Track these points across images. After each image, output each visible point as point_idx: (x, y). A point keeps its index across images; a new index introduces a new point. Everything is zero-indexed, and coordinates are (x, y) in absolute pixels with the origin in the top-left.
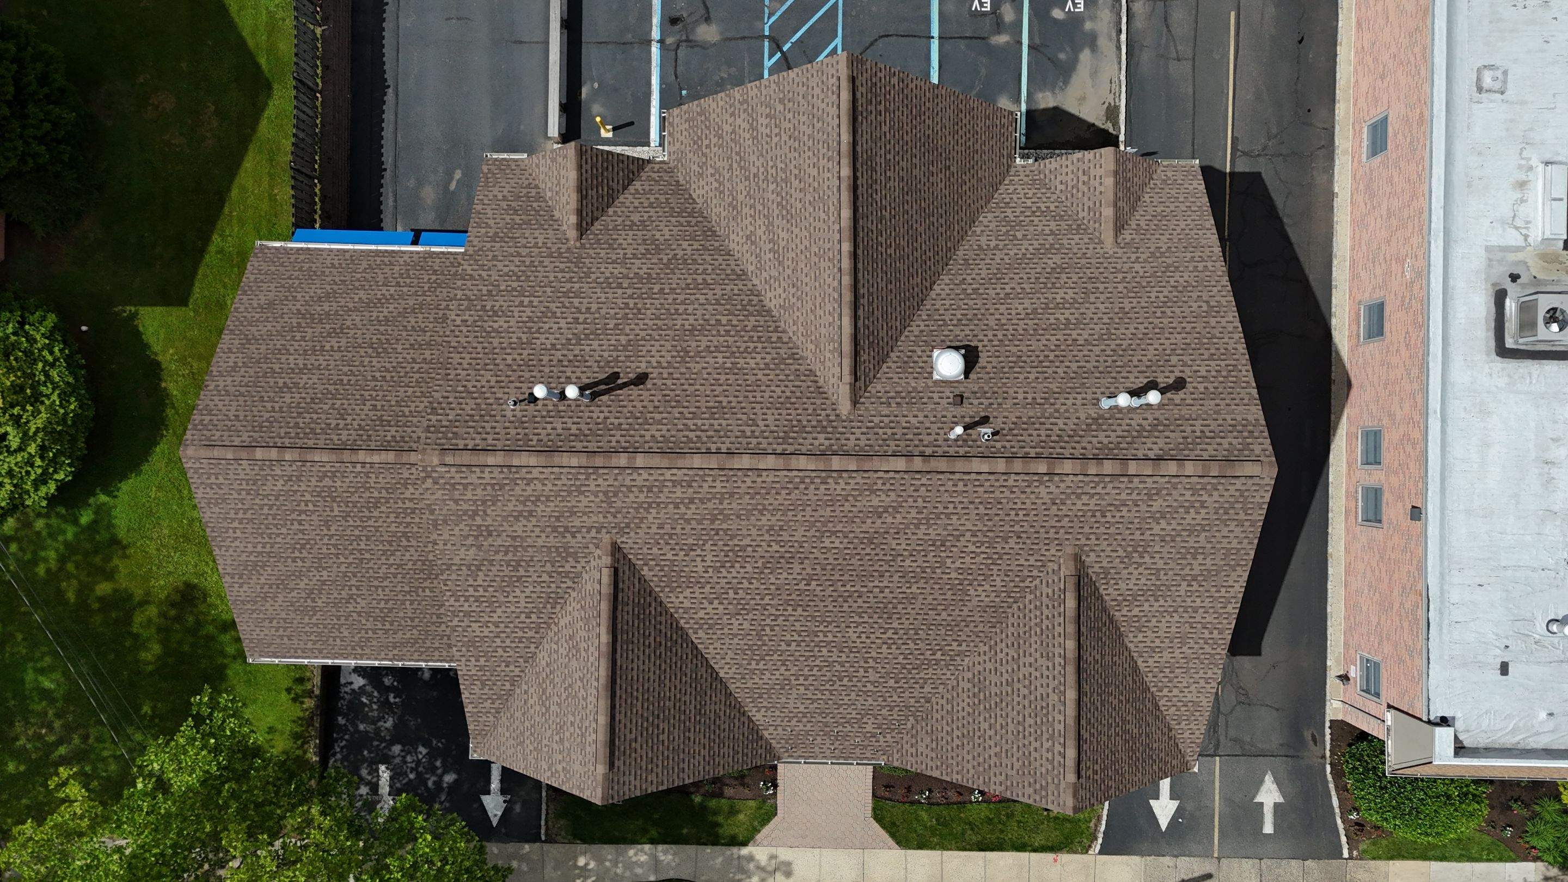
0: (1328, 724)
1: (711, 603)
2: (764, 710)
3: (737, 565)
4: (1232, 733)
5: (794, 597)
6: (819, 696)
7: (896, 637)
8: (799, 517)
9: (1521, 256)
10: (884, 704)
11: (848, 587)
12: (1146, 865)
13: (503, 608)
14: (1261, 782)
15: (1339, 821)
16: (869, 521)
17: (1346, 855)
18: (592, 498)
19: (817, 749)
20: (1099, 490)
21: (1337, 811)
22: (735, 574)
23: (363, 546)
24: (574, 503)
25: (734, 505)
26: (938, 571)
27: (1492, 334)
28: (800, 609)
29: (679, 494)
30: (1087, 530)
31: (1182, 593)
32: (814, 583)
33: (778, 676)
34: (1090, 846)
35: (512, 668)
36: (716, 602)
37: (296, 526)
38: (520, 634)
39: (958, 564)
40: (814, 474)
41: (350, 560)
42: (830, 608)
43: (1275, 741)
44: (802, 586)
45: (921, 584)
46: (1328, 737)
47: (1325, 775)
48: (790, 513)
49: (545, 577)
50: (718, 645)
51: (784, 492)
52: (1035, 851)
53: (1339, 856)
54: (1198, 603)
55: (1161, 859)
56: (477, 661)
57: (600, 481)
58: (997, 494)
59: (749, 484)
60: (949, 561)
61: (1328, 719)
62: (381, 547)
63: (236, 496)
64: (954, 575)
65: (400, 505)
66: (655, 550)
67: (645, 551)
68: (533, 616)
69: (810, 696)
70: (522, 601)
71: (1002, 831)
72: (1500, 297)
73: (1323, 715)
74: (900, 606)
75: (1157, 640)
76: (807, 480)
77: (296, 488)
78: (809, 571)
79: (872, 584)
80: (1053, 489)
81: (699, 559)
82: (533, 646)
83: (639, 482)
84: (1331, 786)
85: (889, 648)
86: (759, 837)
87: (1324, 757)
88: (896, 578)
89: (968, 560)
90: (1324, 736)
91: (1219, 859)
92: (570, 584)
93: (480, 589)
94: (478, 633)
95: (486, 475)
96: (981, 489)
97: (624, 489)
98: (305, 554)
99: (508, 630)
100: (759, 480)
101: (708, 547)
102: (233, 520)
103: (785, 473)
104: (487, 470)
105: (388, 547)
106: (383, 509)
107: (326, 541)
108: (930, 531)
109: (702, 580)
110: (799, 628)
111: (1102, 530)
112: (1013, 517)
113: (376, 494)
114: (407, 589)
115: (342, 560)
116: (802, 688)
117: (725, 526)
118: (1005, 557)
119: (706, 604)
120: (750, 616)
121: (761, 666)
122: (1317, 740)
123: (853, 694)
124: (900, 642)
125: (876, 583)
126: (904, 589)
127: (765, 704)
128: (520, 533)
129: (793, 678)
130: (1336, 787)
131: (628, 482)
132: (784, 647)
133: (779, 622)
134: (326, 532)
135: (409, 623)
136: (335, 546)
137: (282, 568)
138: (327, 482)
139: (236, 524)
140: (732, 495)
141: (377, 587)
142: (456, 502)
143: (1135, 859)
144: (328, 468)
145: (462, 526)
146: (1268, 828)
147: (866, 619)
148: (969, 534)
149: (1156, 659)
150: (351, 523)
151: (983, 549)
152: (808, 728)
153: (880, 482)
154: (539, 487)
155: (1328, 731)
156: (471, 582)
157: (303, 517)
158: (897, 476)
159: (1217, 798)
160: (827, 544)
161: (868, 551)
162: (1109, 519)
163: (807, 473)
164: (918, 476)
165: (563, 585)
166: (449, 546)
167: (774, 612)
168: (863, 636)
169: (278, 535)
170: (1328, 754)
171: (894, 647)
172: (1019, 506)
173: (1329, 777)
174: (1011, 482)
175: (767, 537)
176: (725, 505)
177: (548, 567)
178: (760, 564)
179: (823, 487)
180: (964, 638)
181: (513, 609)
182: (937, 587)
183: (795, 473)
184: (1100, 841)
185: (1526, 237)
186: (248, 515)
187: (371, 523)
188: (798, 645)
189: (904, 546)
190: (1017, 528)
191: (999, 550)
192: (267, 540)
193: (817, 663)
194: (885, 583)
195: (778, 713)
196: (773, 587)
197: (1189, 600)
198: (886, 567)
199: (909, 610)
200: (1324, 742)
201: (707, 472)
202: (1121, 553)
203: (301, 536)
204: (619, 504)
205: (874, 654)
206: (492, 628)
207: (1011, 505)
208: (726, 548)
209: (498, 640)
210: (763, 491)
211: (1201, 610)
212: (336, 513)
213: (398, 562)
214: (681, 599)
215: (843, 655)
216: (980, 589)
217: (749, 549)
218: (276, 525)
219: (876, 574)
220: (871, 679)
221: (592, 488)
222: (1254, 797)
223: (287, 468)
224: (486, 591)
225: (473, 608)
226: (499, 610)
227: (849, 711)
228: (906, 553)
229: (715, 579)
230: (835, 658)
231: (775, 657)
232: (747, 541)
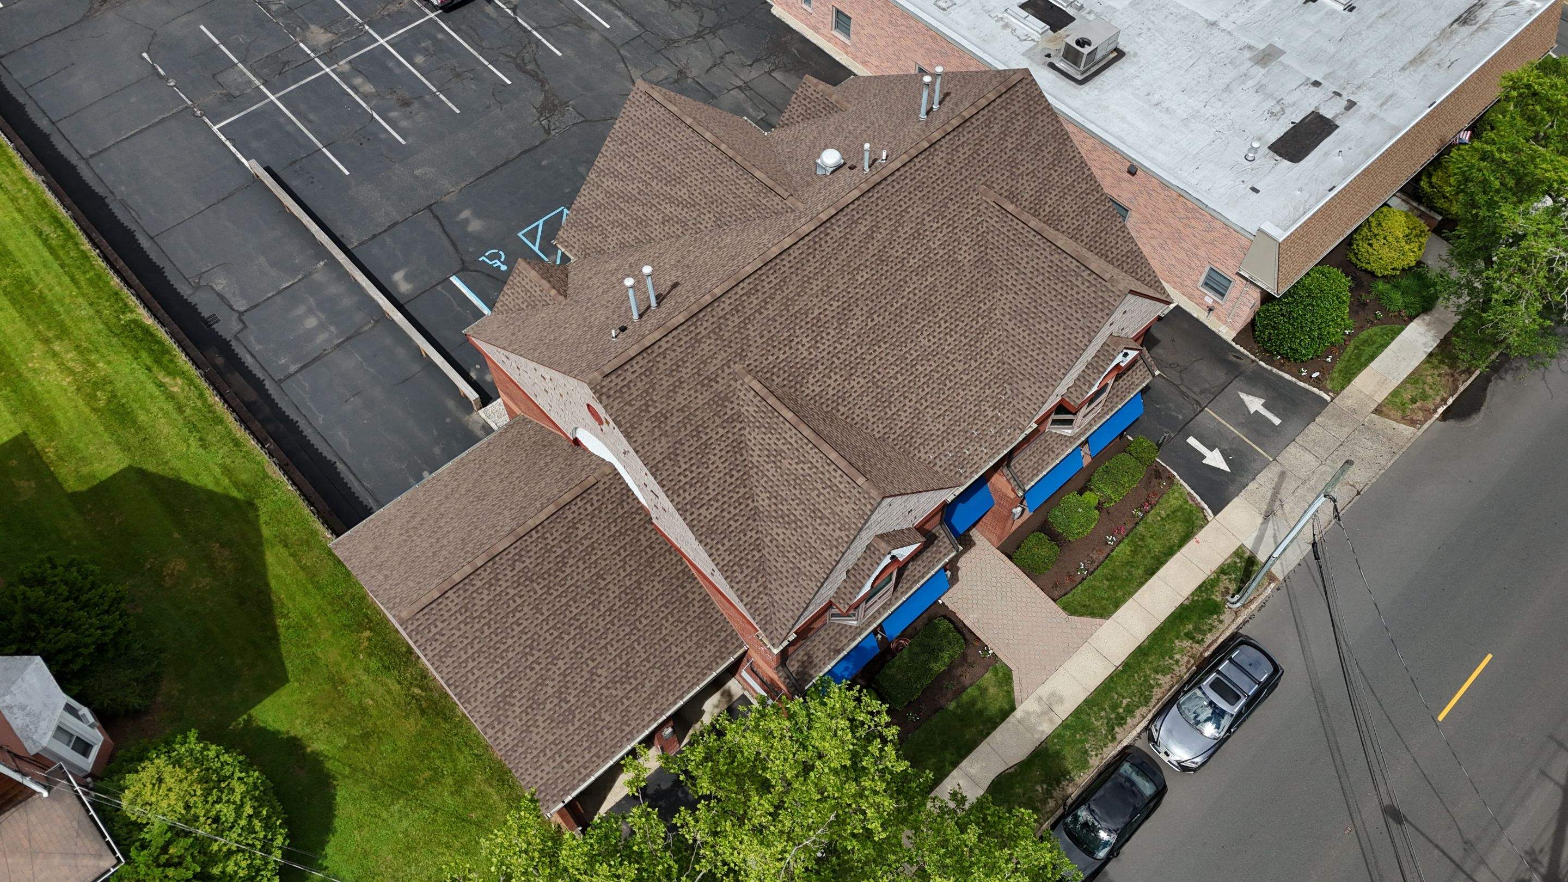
0: (1233, 344)
1: (830, 378)
2: (921, 447)
3: (824, 334)
4: (1196, 390)
5: (872, 336)
6: (944, 409)
7: (948, 324)
8: (832, 271)
9: (1040, 48)
10: (982, 385)
11: (896, 306)
12: (1246, 499)
13: (712, 480)
14: (1242, 401)
15: (1302, 384)
16: (869, 245)
17: (1328, 399)
18: (708, 342)
19: (976, 459)
20: (963, 139)
21: (1294, 380)
22: (827, 343)
23: (576, 611)
24: (701, 353)
25: (791, 288)
26: (931, 255)
27: (1067, 80)
28: (882, 344)
29: (755, 302)
30: (979, 170)
31: (1057, 179)
32: (875, 316)
33: (909, 411)
34: (1205, 516)
35: (749, 534)
36: (832, 374)
37: (517, 629)
38: (736, 496)
39: (938, 243)
40: (817, 232)
41: (573, 633)
42: (898, 330)
43: (1221, 376)
44: (870, 324)
45: (931, 273)
46: (1242, 349)
47: (1266, 369)
48: (825, 271)
49: (721, 432)
50: (857, 412)
51: (810, 257)
52: (1180, 546)
53: (1324, 403)
54: (1070, 180)
55: (1248, 488)
56: (723, 545)
57: (705, 324)
58: (918, 178)
59: (788, 265)
60: (931, 243)
61: (1230, 341)
62: (588, 601)
63: (458, 634)
64: (941, 252)
65: (581, 548)
66: (771, 358)
67: (765, 363)
68: (734, 472)
69: (939, 413)
70: (719, 463)
71: (1149, 552)
72: (1052, 66)
73: (1225, 342)
74: (932, 298)
75: (1074, 221)
76: (817, 240)
77: (499, 590)
78: (866, 309)
79: (905, 293)
80: (941, 155)
81: (799, 346)
82: (749, 501)
83: (728, 309)
84: (1275, 370)
85: (951, 336)
86: (1017, 695)
87: (1253, 361)
88: (915, 279)
89: (940, 236)
90: (1239, 351)
91: (1275, 460)
92: (739, 426)
93: (687, 473)
94: (709, 517)
95: (636, 367)
96: (908, 180)
97: (722, 321)
98: (537, 654)
99: (726, 499)
100: (791, 258)
101: (798, 332)
102: (466, 661)
103: (801, 243)
104: (634, 362)
105: (593, 598)
106: (571, 562)
107: (546, 628)
108: (906, 229)
109: (813, 362)
110: (892, 360)
111: (986, 165)
112: (938, 188)
113: (559, 551)
114: (628, 630)
115: (567, 638)
116: (929, 409)
117: (797, 308)
118: (956, 219)
119: (829, 382)
120: (859, 372)
121: (894, 410)
122: (1240, 356)
123: (960, 391)
124: (953, 326)
125: (908, 290)
126: (925, 283)
127: (919, 441)
128: (684, 403)
129: (918, 405)
130: (1278, 369)
131: (721, 314)
132: (895, 383)
133: (878, 363)
134: (541, 618)
135: (648, 666)
136: (554, 627)
137: (526, 684)
138: (519, 567)
139: (471, 665)
140: (784, 280)
141: (605, 647)
142: (629, 403)
143: (1236, 500)
144: (513, 552)
145: (645, 423)
146: (1277, 421)
147: (923, 323)
148: (925, 216)
149: (1086, 235)
150: (556, 594)
151: (941, 222)
152: (958, 442)
153: (854, 213)
154: (673, 354)
155: (1238, 347)
156: (679, 471)
157: (518, 615)
158: (860, 202)
159: (1232, 428)
160: (861, 280)
161: (885, 268)
162: (983, 155)
163: (814, 234)
164: (870, 194)
165: (736, 430)
166: (647, 448)
167: (869, 357)
168: (931, 337)
169: (507, 650)
170: (1253, 357)
171: (953, 333)
172: (935, 178)
173: (1269, 368)
174: (918, 165)
175: (825, 300)
176: (787, 292)
177: (718, 421)
178: (836, 325)
179: (828, 238)
180: (983, 296)
181: (718, 476)
182: (939, 268)
183: (807, 239)
184: (1206, 506)
185: (1033, 40)
186: (477, 647)
187: (569, 583)
188: (902, 375)
189: (901, 251)
190: (946, 194)
191: (949, 216)
192: (501, 662)
193: (923, 381)
194: (912, 287)
195: (932, 444)
196: (855, 337)
197: (1063, 181)
198: (904, 274)
199: (939, 298)
200: (1243, 354)
201: (759, 272)
202: (1007, 174)
203: (525, 637)
204: (727, 335)
205: (947, 348)
206: (716, 505)
207: (931, 181)
208: (809, 325)
209: (725, 514)
210: (799, 265)
211: (1076, 183)
212: (540, 592)
213: (608, 606)
214: (811, 388)
215: (931, 362)
216: (962, 252)
217: (822, 316)
218: (500, 641)
219: (902, 283)
220: (961, 369)
221: (704, 332)
222: (1249, 411)
223: (484, 574)
224: (692, 472)
225: (693, 495)
226: (709, 484)
227: (969, 407)
228: (905, 255)
229: (820, 356)
230: (929, 369)
231: (896, 395)
232: (816, 312)
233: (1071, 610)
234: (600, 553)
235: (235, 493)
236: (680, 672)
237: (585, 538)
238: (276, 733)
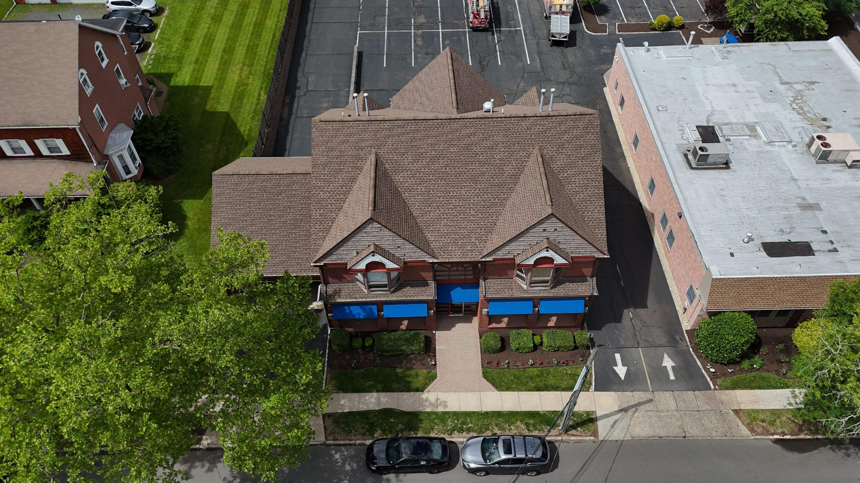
0: (685, 332)
1: (410, 179)
2: (431, 232)
3: (420, 161)
4: (644, 338)
5: (441, 175)
6: (452, 224)
7: (479, 192)
8: (441, 139)
9: (688, 146)
10: (478, 226)
11: (460, 170)
12: (618, 396)
13: (333, 184)
14: (663, 357)
15: (704, 371)
16: (466, 139)
17: (712, 387)
18: (369, 134)
19: (453, 254)
20: (542, 122)
21: (701, 367)
22: (419, 165)
23: (272, 213)
24: (363, 136)
25: (419, 135)
26: (492, 160)
27: (687, 164)
28: (443, 181)
29: (399, 131)
30: (541, 139)
32: (448, 168)
33: (436, 214)
34: (589, 388)
35: (333, 214)
36: (412, 178)
37: (248, 204)
38: (338, 197)
39: (499, 157)
40: (446, 121)
41: (265, 220)
42: (454, 180)
43: (663, 340)
44: (443, 170)
45: (486, 167)
46: (687, 337)
47: (691, 353)
48: (438, 138)
49: (350, 169)
50: (413, 200)
51: (436, 129)
53: (710, 388)
55: (625, 393)
56: (320, 211)
57: (373, 127)
58: (508, 126)
59: (424, 126)
60: (495, 155)
61: (684, 330)
62: (279, 213)
63: (228, 191)
64: (498, 162)
65: (290, 193)
66: (390, 156)
67: (387, 156)
68: (344, 188)
69: (449, 224)
70: (340, 180)
71: (545, 381)
72: (686, 156)
73: (682, 329)
74: (480, 177)
75: (577, 188)
76: (444, 124)
77: (252, 187)
78: (446, 163)
79: (469, 168)
80: (527, 123)
81: (406, 159)
82: (342, 202)
83: (386, 127)
84: (695, 357)
85: (478, 198)
86: (429, 388)
87: (688, 346)
88: (477, 165)
89: (502, 154)
90: (685, 337)
91: (653, 392)
92: (359, 172)
93: (326, 175)
94: (322, 197)
95: (334, 125)
96: (503, 124)
97: (381, 130)
98: (248, 218)
99: (333, 195)
100: (427, 124)
101: (409, 153)
102: (224, 203)
103: (436, 121)
104: (335, 123)
105: (282, 213)
106: (283, 195)
107: (258, 211)
108: (487, 143)
109: (407, 168)
110: (443, 190)
111: (546, 139)
112: (515, 135)
113: (282, 188)
114: (285, 234)
115: (262, 220)
116: (445, 220)
117: (415, 144)
118: (515, 152)
119: (408, 180)
120: (425, 185)
121: (429, 209)
122: (683, 339)
123: (466, 222)
124: (481, 194)
125: (470, 167)
126: (481, 169)
127: (431, 229)
128: (343, 149)
129: (442, 215)
130: (697, 357)
131: (382, 127)
132: (438, 199)
133: (436, 187)
134: (259, 207)
135: (283, 252)
136: (261, 213)
137: (237, 226)
138: (264, 183)
139: (224, 205)
140: (418, 130)
141: (273, 234)
142: (322, 136)
143: (613, 393)
144: (266, 177)
145: (323, 147)
146: (672, 377)
147: (468, 184)
148: (501, 143)
149: (578, 197)
150: (269, 202)
151: (507, 150)
152: (449, 241)
153: (468, 123)
154: (352, 130)
155: (686, 335)
156: (323, 172)
157: (252, 200)
158: (474, 120)
159: (644, 365)
160: (452, 150)
161: (466, 152)
162: (548, 134)
163: (444, 121)
164: (481, 120)
165: (356, 173)
166: (317, 156)
167: (433, 182)
168: (467, 192)
169: (239, 209)
170: (689, 344)
171: (479, 197)
172: (516, 130)
173: (693, 353)
174: (512, 121)
175: (430, 148)
176: (415, 135)
177: (352, 165)
178: (428, 160)
179: (449, 126)
180: (505, 191)
181: (337, 184)
182: (492, 167)
183: (439, 121)
184: (593, 384)
185: (689, 142)
186: (230, 201)
187: (277, 202)
188: (443, 198)
189: (479, 150)
190: (517, 140)
191: (512, 150)
192: (234, 212)
193: (451, 207)
194: (474, 167)
195: (436, 234)
196: (433, 171)
198: (473, 160)
199: (483, 179)
200: (686, 340)
201: (409, 121)
202: (555, 149)
203: (248, 209)
204: (379, 136)
205: (472, 201)
206: (328, 194)
207: (514, 130)
208: (416, 154)
209: (329, 200)
210: (429, 129)
212: (265, 198)
213: (284, 220)
214: (399, 178)
215: (460, 202)
216: (508, 167)
217: (424, 154)
218: (239, 204)
219: (470, 163)
220: (472, 213)
221: (370, 129)
222: (661, 364)
223: (251, 178)
224: (328, 176)
225: (322, 185)
226: (331, 185)
227: (465, 231)
228: (480, 153)
229: (412, 168)
230: (457, 204)
231: (435, 204)
232: (423, 151)
233: (485, 376)
234: (295, 199)
235: (246, 137)
236: (293, 264)
237: (294, 190)
238: (183, 210)
